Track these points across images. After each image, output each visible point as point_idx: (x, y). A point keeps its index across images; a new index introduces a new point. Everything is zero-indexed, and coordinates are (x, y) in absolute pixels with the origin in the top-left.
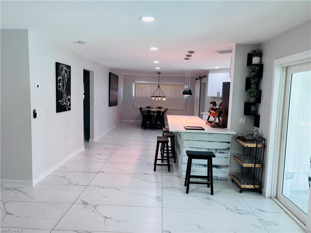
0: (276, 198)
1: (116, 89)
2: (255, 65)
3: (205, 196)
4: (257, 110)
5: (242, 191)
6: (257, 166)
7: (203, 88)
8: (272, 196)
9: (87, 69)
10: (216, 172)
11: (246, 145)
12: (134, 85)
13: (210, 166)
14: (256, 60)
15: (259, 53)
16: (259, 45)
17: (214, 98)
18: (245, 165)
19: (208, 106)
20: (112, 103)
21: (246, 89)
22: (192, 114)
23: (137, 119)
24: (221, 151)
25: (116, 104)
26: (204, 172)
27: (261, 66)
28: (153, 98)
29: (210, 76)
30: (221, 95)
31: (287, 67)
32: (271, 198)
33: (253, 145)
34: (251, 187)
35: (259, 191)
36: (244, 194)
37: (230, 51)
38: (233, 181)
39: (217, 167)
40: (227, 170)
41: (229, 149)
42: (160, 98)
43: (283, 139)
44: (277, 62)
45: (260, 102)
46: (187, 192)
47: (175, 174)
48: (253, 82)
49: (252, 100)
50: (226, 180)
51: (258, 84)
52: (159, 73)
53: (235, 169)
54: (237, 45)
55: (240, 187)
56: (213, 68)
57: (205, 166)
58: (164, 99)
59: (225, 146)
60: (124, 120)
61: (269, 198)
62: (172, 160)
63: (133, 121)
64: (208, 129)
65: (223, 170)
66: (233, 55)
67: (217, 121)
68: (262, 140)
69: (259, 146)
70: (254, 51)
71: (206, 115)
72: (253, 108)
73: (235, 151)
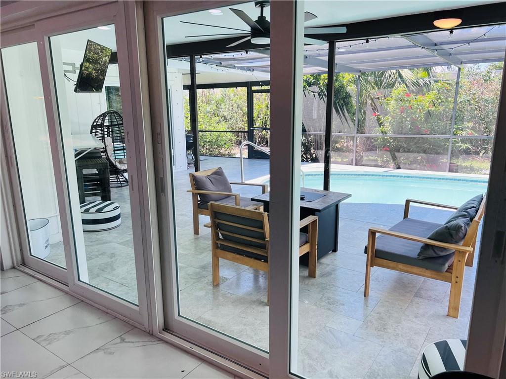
8: (15, 265)
32: (14, 268)
43: (12, 165)
61: (11, 269)
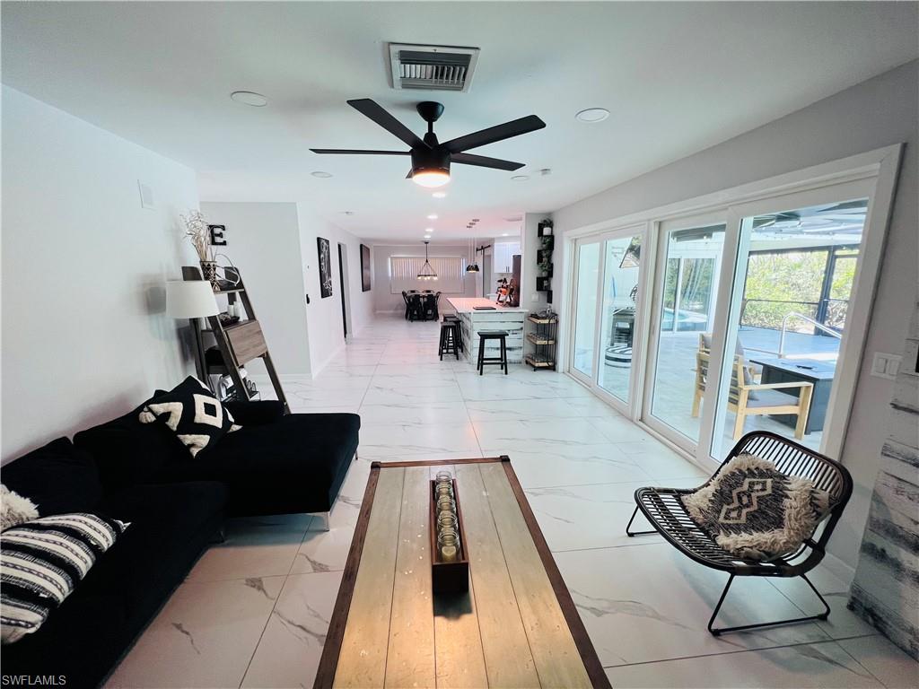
0: (569, 372)
1: (368, 268)
2: (546, 236)
3: (500, 375)
4: (549, 285)
5: (536, 369)
6: (551, 342)
7: (488, 260)
8: (565, 371)
9: (341, 242)
10: (510, 356)
11: (538, 321)
12: (389, 259)
13: (503, 348)
14: (546, 231)
15: (550, 224)
16: (550, 214)
17: (502, 274)
18: (538, 343)
19: (495, 285)
20: (366, 288)
21: (538, 263)
22: (474, 296)
23: (396, 309)
24: (515, 332)
25: (369, 289)
26: (497, 354)
27: (552, 237)
28: (420, 278)
29: (497, 246)
30: (511, 271)
31: (576, 240)
32: (564, 373)
33: (546, 321)
34: (545, 364)
35: (553, 368)
36: (538, 372)
37: (521, 219)
38: (527, 362)
39: (510, 349)
40: (521, 352)
41: (522, 329)
42: (429, 278)
44: (566, 234)
45: (552, 276)
46: (481, 374)
47: (465, 361)
48: (544, 255)
49: (544, 274)
50: (520, 363)
51: (549, 257)
52: (427, 243)
53: (529, 350)
54: (527, 214)
55: (534, 366)
56: (500, 235)
57: (498, 349)
58: (435, 278)
59: (518, 326)
60: (378, 312)
61: (562, 373)
62: (459, 350)
63: (392, 312)
64: (499, 308)
65: (516, 352)
66: (523, 223)
67: (508, 300)
68: (554, 315)
69: (552, 321)
70: (545, 221)
71: (494, 297)
72: (545, 283)
73: (529, 330)
